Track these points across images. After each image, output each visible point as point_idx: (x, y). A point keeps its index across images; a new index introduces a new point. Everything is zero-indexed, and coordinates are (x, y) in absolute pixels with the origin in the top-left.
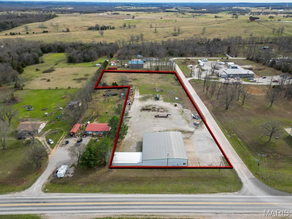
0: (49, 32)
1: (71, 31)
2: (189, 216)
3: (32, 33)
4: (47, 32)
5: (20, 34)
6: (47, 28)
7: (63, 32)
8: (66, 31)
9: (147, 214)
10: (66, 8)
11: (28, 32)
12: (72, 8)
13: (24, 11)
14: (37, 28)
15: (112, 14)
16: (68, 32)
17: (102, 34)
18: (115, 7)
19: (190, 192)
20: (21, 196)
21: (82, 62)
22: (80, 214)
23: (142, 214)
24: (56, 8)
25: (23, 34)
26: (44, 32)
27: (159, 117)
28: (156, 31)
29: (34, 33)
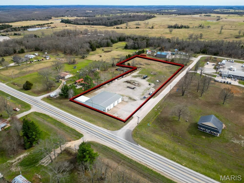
0: (140, 28)
1: (155, 28)
2: (75, 128)
3: (129, 28)
4: (139, 28)
5: (122, 28)
6: (140, 25)
7: (149, 28)
8: (151, 28)
9: (62, 120)
10: (171, 10)
11: (127, 27)
12: (176, 11)
13: (138, 13)
14: (135, 25)
15: (204, 16)
16: (152, 28)
17: (171, 31)
18: (214, 10)
19: (90, 121)
20: (34, 98)
21: (131, 49)
22: (42, 111)
23: (60, 119)
24: (167, 11)
25: (124, 29)
26: (137, 28)
27: (130, 88)
28: (221, 32)
29: (130, 28)
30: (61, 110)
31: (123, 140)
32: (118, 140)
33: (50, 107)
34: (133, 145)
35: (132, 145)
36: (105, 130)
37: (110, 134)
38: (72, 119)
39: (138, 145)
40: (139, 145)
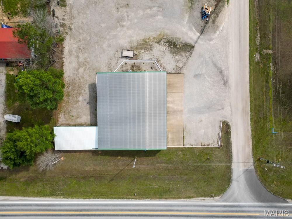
30: (67, 198)
31: (256, 206)
32: (249, 212)
33: (38, 205)
34: (280, 207)
35: (276, 207)
36: (209, 201)
37: (224, 206)
38: (121, 210)
39: (287, 202)
40: (288, 200)
